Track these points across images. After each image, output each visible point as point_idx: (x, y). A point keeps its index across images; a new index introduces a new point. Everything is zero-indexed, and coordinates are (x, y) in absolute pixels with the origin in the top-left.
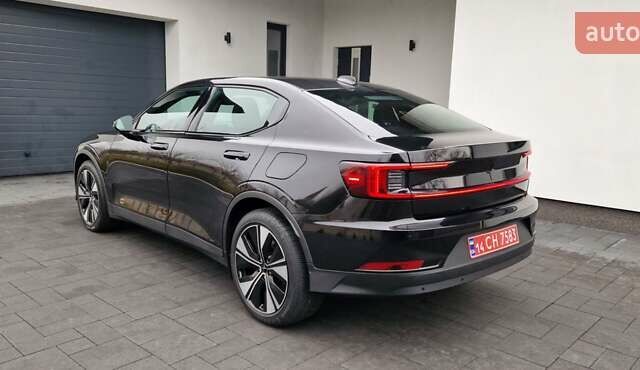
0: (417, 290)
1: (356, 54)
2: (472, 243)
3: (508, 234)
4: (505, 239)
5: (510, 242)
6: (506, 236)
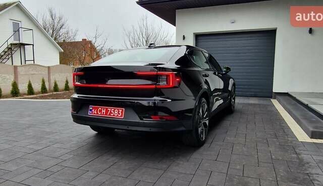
2: (91, 108)
3: (114, 111)
4: (111, 113)
5: (114, 115)
6: (112, 112)
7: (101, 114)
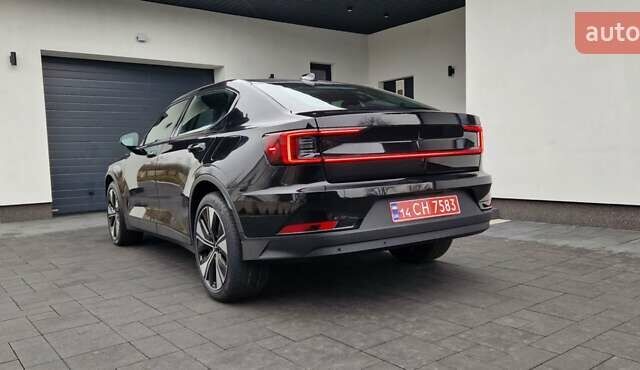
0: (334, 251)
1: (400, 86)
2: (395, 208)
3: (443, 203)
4: (440, 208)
5: (446, 212)
6: (440, 205)
7: (422, 215)
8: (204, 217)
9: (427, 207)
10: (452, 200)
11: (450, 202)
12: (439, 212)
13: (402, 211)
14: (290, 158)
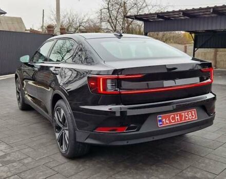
0: (125, 143)
3: (188, 114)
4: (186, 117)
5: (189, 119)
6: (187, 115)
7: (175, 122)
8: (59, 110)
9: (178, 117)
10: (193, 112)
11: (192, 113)
12: (186, 120)
13: (164, 120)
14: (102, 90)
